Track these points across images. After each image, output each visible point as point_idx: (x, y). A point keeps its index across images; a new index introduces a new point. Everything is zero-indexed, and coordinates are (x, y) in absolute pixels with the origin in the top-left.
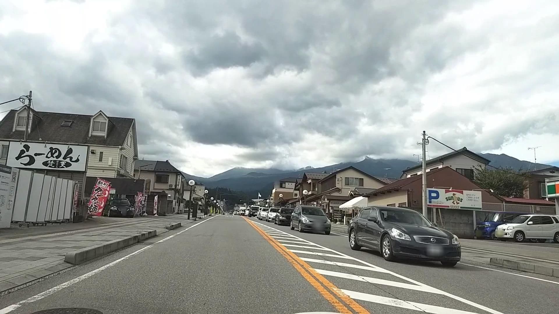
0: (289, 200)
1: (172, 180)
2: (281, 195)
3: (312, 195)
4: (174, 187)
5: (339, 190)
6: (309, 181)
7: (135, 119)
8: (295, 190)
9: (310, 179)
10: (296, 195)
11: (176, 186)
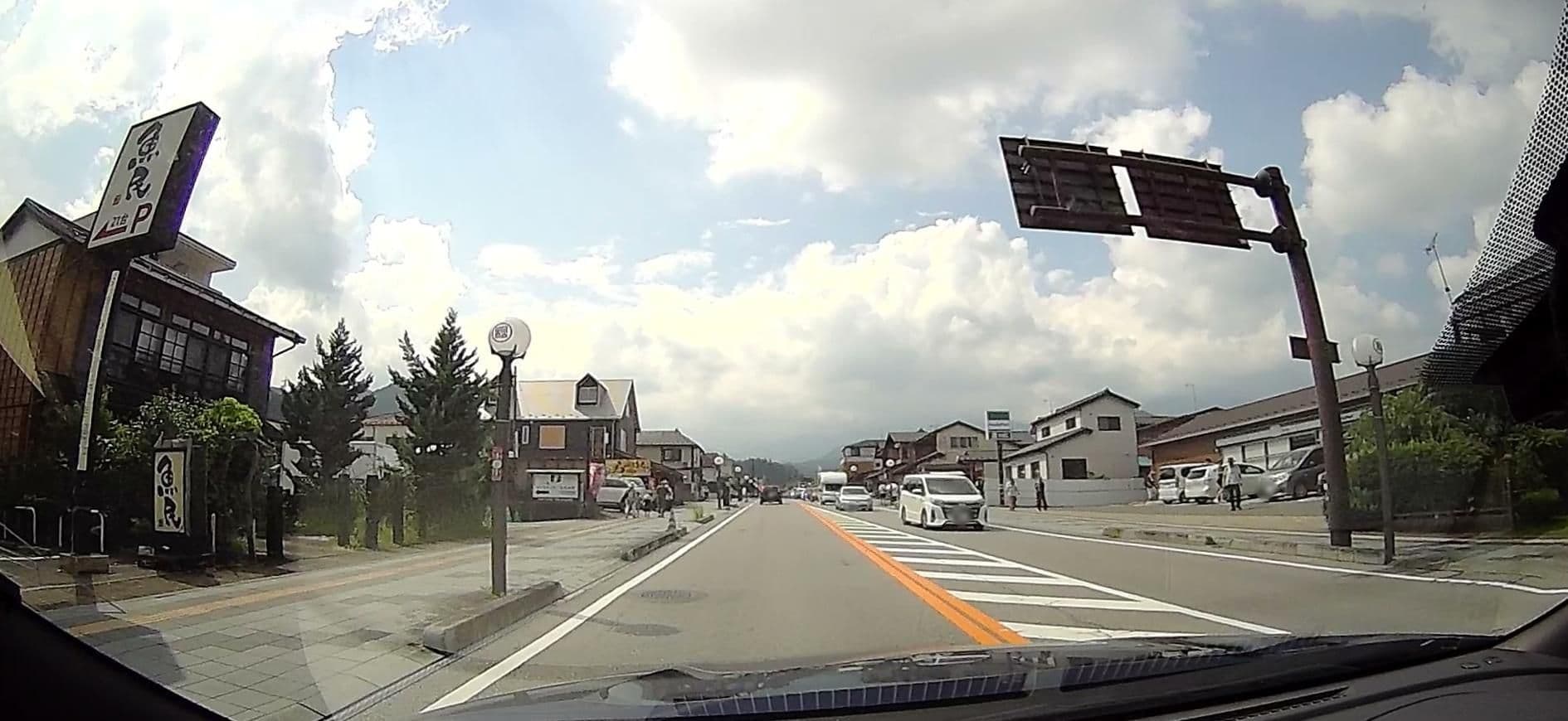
0: (868, 473)
1: (685, 455)
2: (853, 468)
3: (902, 464)
4: (689, 466)
5: (941, 455)
6: (896, 446)
7: (632, 381)
8: (876, 457)
9: (897, 442)
10: (878, 465)
11: (692, 464)
